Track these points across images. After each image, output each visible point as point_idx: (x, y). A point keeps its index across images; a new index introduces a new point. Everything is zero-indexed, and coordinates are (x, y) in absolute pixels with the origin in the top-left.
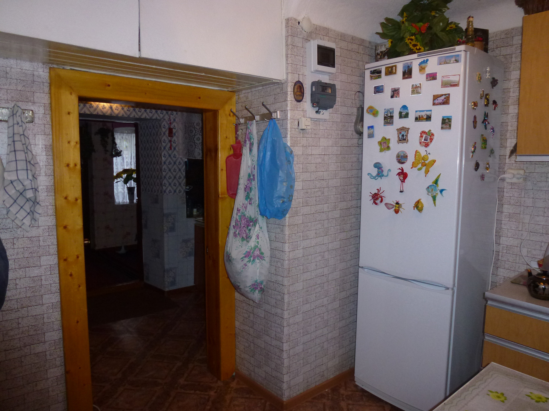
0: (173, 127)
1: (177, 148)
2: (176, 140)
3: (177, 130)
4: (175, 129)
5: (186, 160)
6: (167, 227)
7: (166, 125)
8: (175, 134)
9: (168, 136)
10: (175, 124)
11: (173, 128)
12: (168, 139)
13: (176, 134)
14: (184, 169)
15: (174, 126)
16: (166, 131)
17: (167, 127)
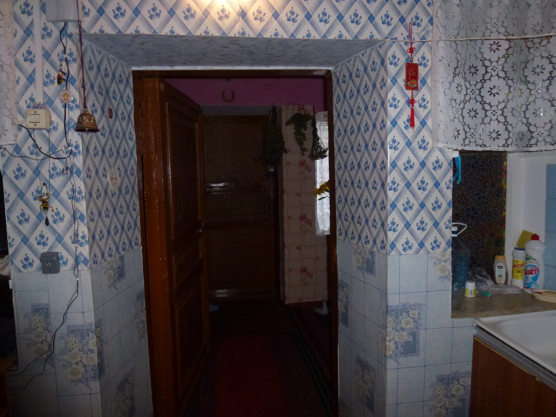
0: (420, 60)
1: (429, 122)
2: (428, 98)
3: (431, 69)
4: (425, 65)
5: (456, 155)
6: (396, 343)
7: (399, 55)
8: (424, 82)
9: (404, 88)
10: (424, 50)
11: (421, 65)
12: (405, 95)
13: (429, 81)
14: (450, 181)
15: (424, 58)
16: (398, 73)
17: (402, 61)
